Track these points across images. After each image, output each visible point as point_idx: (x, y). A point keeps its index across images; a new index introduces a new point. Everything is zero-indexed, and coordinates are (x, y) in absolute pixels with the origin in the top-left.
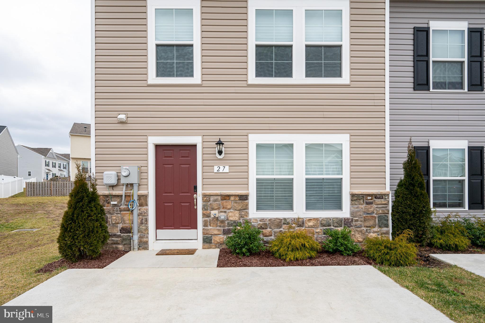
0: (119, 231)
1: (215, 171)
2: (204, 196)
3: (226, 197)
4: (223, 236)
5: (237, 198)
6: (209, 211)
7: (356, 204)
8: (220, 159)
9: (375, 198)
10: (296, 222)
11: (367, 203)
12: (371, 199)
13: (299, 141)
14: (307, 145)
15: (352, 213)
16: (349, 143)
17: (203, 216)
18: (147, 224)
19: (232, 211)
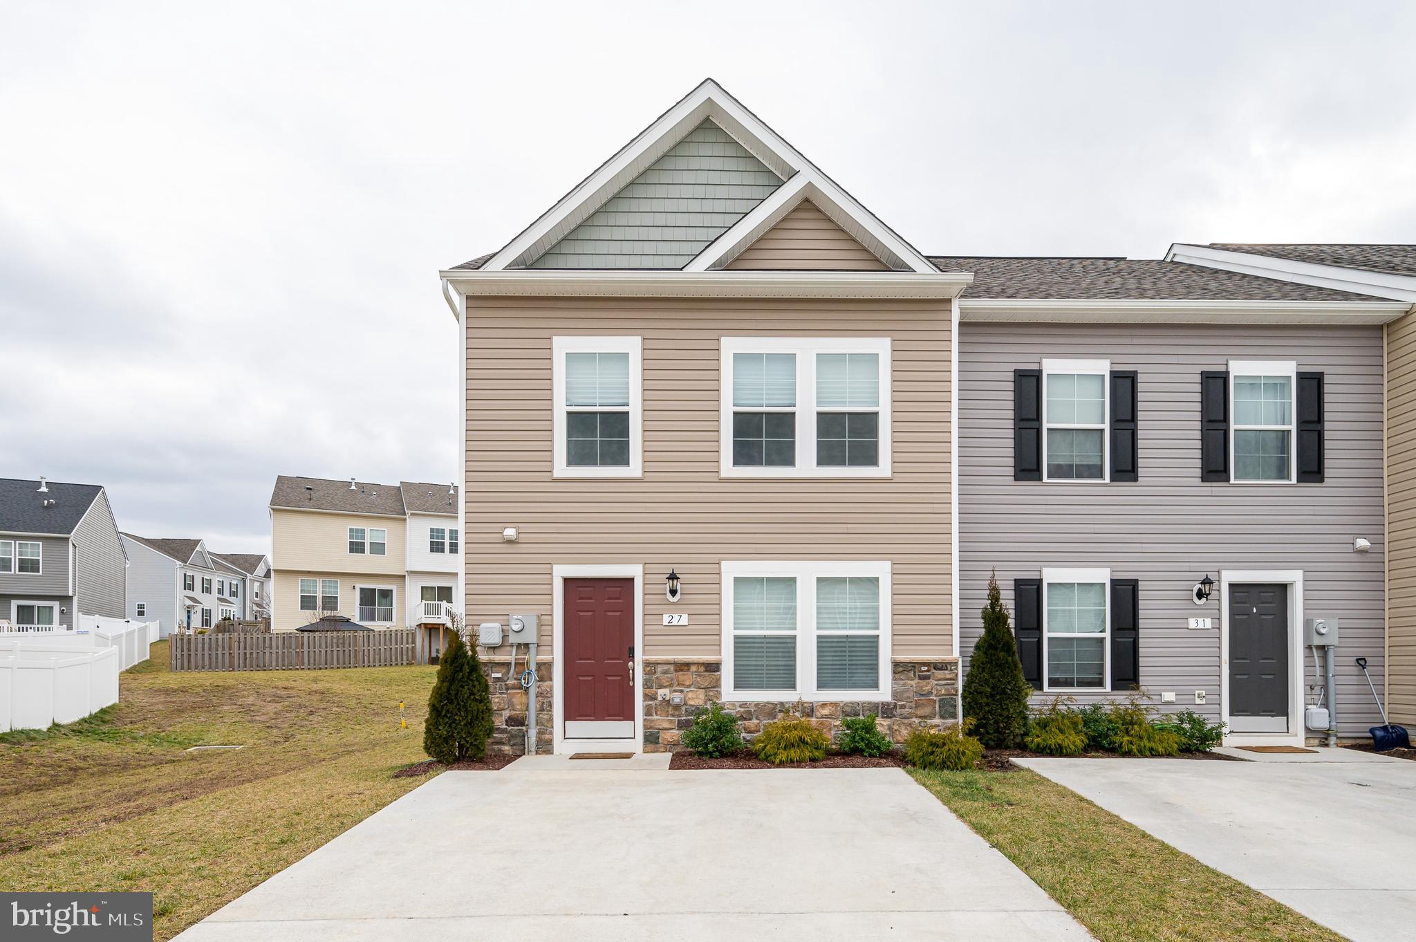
0: (504, 723)
1: (665, 623)
2: (647, 664)
3: (683, 667)
4: (678, 732)
5: (702, 669)
6: (654, 689)
7: (901, 679)
8: (674, 603)
9: (935, 668)
10: (800, 709)
11: (921, 678)
12: (928, 671)
13: (806, 572)
14: (819, 580)
15: (895, 694)
16: (889, 576)
17: (644, 697)
18: (550, 711)
19: (693, 689)
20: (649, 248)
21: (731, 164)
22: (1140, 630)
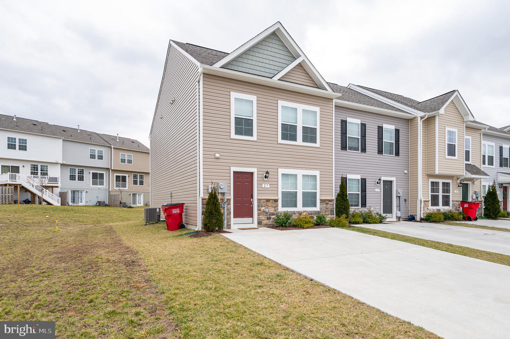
1: (263, 187)
2: (259, 200)
3: (268, 200)
4: (267, 221)
5: (273, 201)
6: (260, 208)
7: (322, 204)
8: (265, 181)
9: (329, 201)
10: (298, 213)
11: (326, 204)
12: (328, 202)
13: (300, 173)
14: (303, 175)
15: (321, 209)
16: (319, 175)
17: (257, 210)
18: (230, 215)
19: (271, 207)
20: (258, 68)
21: (281, 48)
22: (367, 192)
